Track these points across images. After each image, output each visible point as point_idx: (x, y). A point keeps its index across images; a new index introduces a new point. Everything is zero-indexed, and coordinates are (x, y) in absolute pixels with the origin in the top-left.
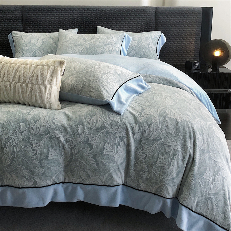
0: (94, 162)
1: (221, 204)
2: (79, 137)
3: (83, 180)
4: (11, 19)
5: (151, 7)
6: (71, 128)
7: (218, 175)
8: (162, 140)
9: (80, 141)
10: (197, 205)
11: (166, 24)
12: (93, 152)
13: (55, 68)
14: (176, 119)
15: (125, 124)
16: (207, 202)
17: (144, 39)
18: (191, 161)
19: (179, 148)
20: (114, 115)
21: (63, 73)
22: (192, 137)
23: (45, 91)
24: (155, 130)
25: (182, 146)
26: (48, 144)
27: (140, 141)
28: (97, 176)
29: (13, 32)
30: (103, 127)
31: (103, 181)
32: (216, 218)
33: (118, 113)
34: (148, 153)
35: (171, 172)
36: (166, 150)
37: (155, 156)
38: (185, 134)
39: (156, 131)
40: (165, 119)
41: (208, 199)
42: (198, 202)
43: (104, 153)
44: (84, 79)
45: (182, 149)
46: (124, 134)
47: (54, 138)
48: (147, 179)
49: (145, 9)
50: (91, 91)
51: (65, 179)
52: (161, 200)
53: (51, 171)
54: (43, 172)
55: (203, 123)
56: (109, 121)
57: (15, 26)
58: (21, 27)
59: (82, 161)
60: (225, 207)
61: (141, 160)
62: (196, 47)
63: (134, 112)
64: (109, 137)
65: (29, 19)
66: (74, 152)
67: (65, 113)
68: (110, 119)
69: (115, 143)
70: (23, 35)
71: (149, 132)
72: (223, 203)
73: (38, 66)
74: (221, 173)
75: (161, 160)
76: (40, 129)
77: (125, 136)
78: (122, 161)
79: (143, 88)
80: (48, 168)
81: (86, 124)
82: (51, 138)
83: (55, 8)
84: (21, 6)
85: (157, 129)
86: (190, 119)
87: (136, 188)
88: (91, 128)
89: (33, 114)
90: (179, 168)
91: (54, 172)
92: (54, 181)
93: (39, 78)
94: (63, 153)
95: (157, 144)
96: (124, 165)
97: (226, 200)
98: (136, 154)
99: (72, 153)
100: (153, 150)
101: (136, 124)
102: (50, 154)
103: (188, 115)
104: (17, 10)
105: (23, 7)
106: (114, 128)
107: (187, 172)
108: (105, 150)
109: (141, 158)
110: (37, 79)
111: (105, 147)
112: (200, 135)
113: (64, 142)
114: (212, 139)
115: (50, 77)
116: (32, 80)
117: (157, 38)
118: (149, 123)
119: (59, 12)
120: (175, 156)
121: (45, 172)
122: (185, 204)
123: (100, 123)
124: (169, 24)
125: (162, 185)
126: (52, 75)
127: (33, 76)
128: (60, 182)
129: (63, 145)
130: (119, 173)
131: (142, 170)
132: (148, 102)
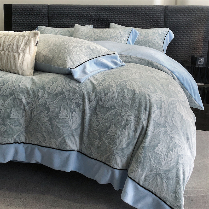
0: (49, 125)
1: (172, 182)
2: (39, 100)
3: (40, 142)
4: (39, 16)
5: (161, 6)
6: (33, 91)
7: (172, 152)
8: (117, 109)
9: (39, 104)
10: (145, 180)
11: (175, 22)
12: (49, 116)
13: (29, 38)
14: (134, 90)
15: (83, 92)
16: (156, 178)
17: (150, 34)
18: (143, 133)
19: (132, 118)
20: (74, 82)
21: (37, 44)
22: (148, 109)
23: (19, 58)
24: (110, 99)
25: (135, 117)
26: (11, 104)
27: (96, 109)
28: (52, 139)
29: (39, 26)
30: (61, 93)
31: (58, 144)
32: (165, 196)
33: (78, 81)
34: (101, 121)
35: (121, 142)
36: (118, 119)
37: (107, 125)
38: (140, 105)
39: (111, 101)
40: (122, 90)
41: (157, 175)
42: (146, 177)
43: (59, 117)
44: (56, 50)
45: (135, 120)
46: (80, 101)
47: (17, 99)
48: (98, 147)
49: (155, 8)
50: (58, 61)
51: (26, 139)
52: (110, 169)
53: (12, 130)
54: (5, 130)
55: (164, 97)
56: (68, 88)
57: (42, 22)
58: (47, 23)
59: (39, 123)
60: (176, 186)
61: (94, 128)
62: (205, 44)
63: (94, 82)
64: (66, 102)
65: (53, 16)
66: (33, 114)
67: (32, 79)
68: (69, 85)
69: (71, 109)
70: (46, 29)
71: (105, 100)
72: (175, 181)
73: (16, 36)
74: (176, 150)
75: (112, 129)
76: (7, 91)
77: (81, 102)
78: (77, 127)
79: (116, 64)
80: (10, 126)
81: (47, 88)
82: (14, 99)
83: (75, 7)
84: (48, 5)
85: (113, 98)
86: (150, 92)
87: (89, 156)
88: (51, 93)
89: (4, 77)
90: (130, 138)
91: (15, 131)
92: (15, 140)
93: (15, 47)
94: (24, 114)
95: (111, 113)
96: (79, 131)
97: (179, 179)
98: (90, 121)
99: (31, 115)
100: (106, 118)
101: (93, 92)
102: (12, 113)
103: (149, 88)
104: (44, 8)
105: (49, 6)
106: (71, 94)
107: (138, 144)
108: (60, 115)
109: (94, 125)
110: (12, 48)
111: (61, 111)
112: (158, 108)
113: (26, 104)
114: (171, 114)
115: (24, 46)
116: (9, 48)
117: (164, 34)
118: (106, 92)
119: (78, 10)
120: (127, 126)
121: (7, 129)
122: (132, 177)
123: (59, 89)
124: (178, 22)
125: (111, 154)
126: (26, 44)
127: (10, 45)
128: (22, 142)
129: (24, 107)
130: (73, 139)
131: (94, 138)
132: (114, 74)
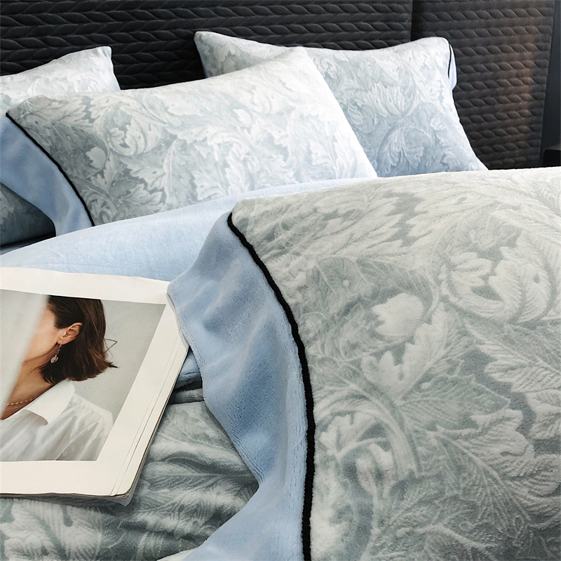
62: (536, 94)
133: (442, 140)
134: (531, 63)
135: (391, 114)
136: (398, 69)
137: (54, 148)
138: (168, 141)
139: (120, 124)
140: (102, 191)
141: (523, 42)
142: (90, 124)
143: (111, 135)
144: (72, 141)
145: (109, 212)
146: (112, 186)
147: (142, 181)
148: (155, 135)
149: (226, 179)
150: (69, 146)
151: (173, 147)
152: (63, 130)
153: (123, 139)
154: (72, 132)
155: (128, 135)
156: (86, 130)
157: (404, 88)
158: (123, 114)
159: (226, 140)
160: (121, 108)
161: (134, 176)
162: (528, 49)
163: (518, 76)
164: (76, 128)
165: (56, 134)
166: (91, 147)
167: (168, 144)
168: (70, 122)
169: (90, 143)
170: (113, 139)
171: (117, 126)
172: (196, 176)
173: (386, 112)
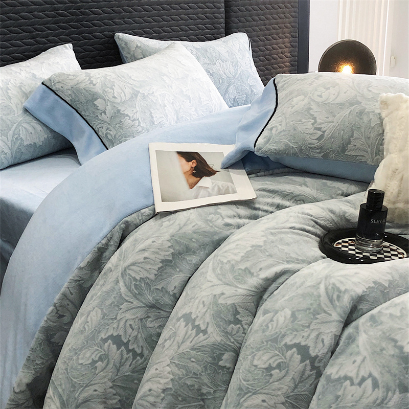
11: (239, 16)
62: (292, 63)
133: (255, 91)
134: (288, 45)
135: (228, 77)
136: (227, 51)
137: (73, 100)
138: (135, 94)
139: (109, 86)
140: (106, 122)
141: (283, 33)
142: (94, 87)
143: (106, 92)
144: (85, 96)
145: (111, 132)
146: (111, 119)
147: (127, 115)
148: (128, 91)
149: (166, 113)
150: (83, 99)
151: (139, 97)
152: (79, 90)
153: (113, 94)
154: (84, 91)
155: (115, 92)
156: (92, 90)
157: (232, 63)
158: (110, 81)
159: (162, 93)
160: (108, 78)
161: (123, 113)
162: (286, 37)
163: (282, 53)
164: (86, 89)
165: (74, 93)
166: (96, 99)
167: (136, 96)
168: (82, 86)
169: (95, 97)
170: (108, 94)
171: (108, 87)
172: (152, 112)
173: (225, 76)
